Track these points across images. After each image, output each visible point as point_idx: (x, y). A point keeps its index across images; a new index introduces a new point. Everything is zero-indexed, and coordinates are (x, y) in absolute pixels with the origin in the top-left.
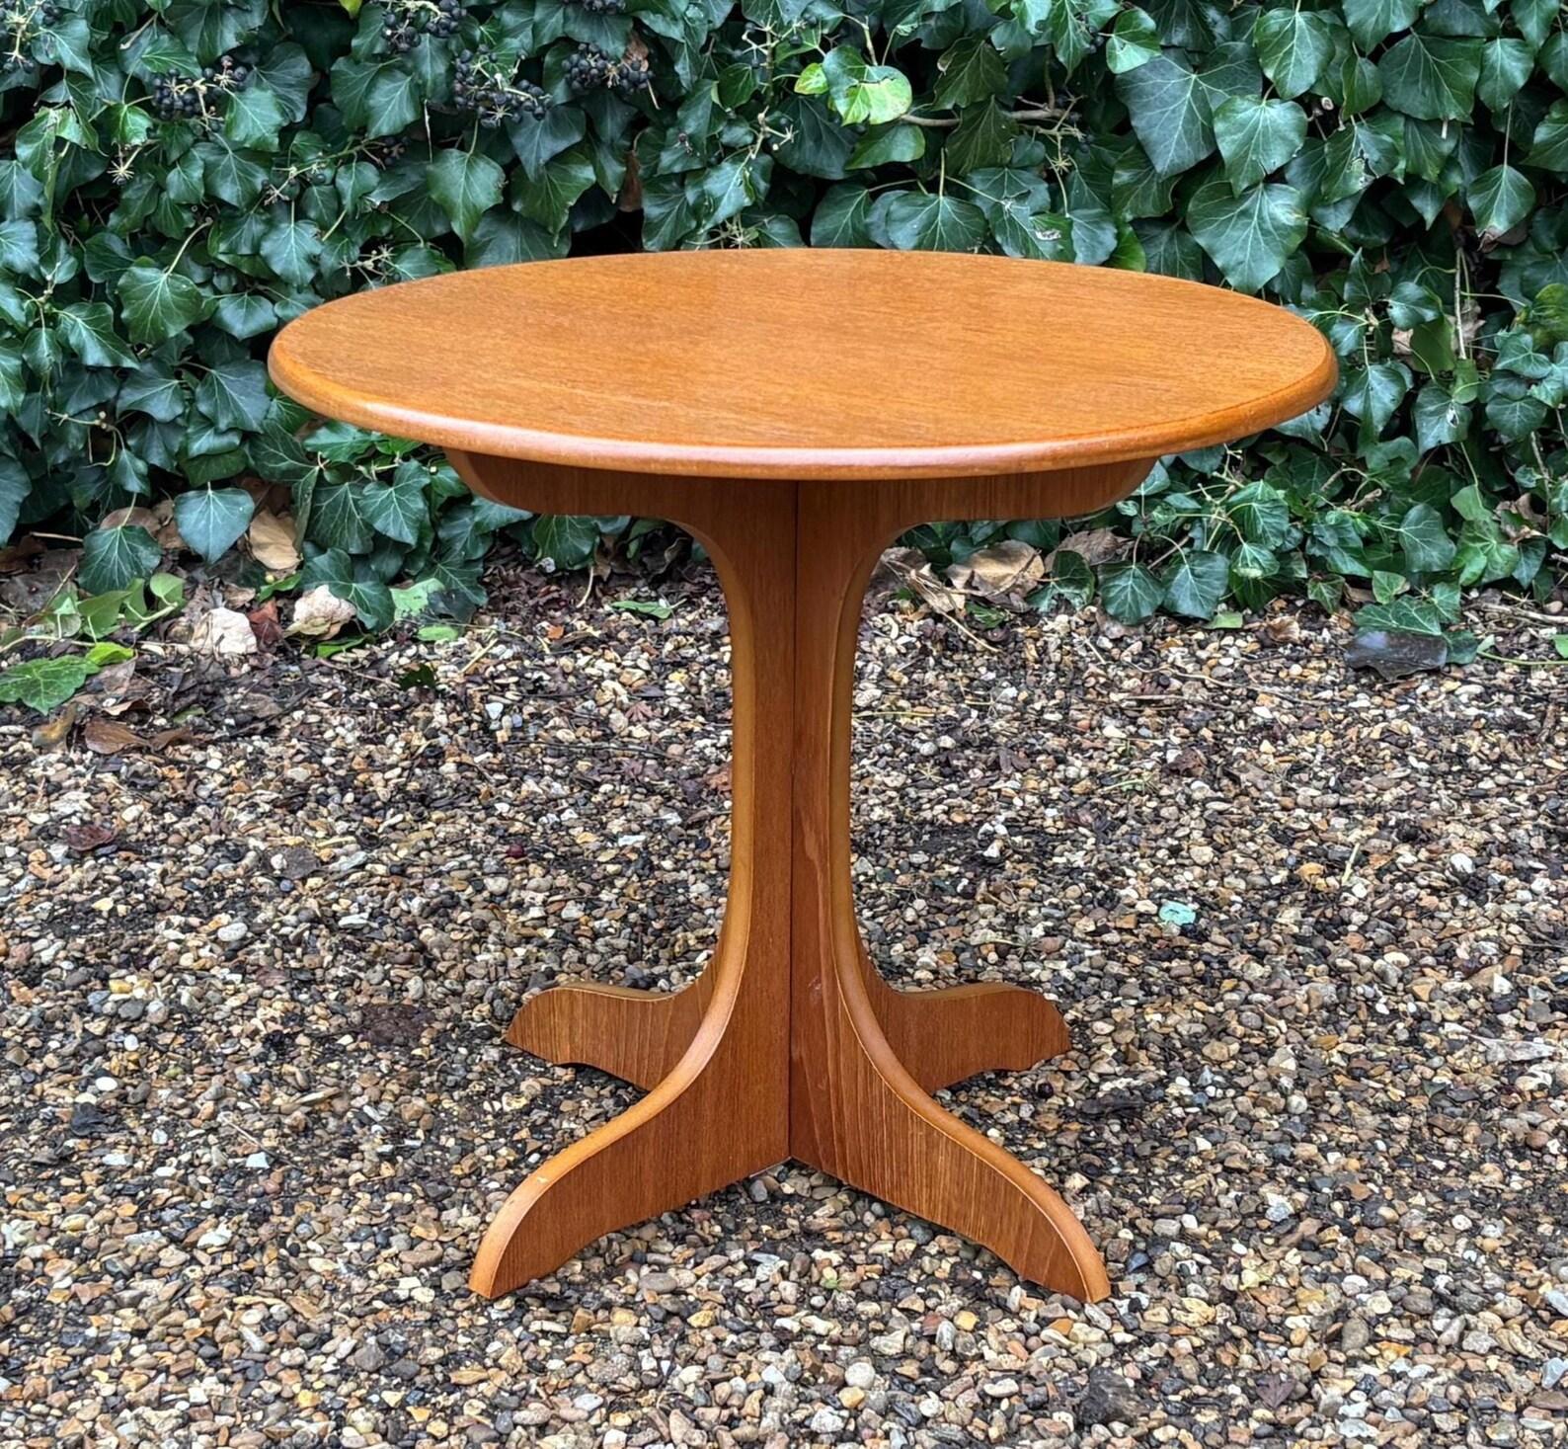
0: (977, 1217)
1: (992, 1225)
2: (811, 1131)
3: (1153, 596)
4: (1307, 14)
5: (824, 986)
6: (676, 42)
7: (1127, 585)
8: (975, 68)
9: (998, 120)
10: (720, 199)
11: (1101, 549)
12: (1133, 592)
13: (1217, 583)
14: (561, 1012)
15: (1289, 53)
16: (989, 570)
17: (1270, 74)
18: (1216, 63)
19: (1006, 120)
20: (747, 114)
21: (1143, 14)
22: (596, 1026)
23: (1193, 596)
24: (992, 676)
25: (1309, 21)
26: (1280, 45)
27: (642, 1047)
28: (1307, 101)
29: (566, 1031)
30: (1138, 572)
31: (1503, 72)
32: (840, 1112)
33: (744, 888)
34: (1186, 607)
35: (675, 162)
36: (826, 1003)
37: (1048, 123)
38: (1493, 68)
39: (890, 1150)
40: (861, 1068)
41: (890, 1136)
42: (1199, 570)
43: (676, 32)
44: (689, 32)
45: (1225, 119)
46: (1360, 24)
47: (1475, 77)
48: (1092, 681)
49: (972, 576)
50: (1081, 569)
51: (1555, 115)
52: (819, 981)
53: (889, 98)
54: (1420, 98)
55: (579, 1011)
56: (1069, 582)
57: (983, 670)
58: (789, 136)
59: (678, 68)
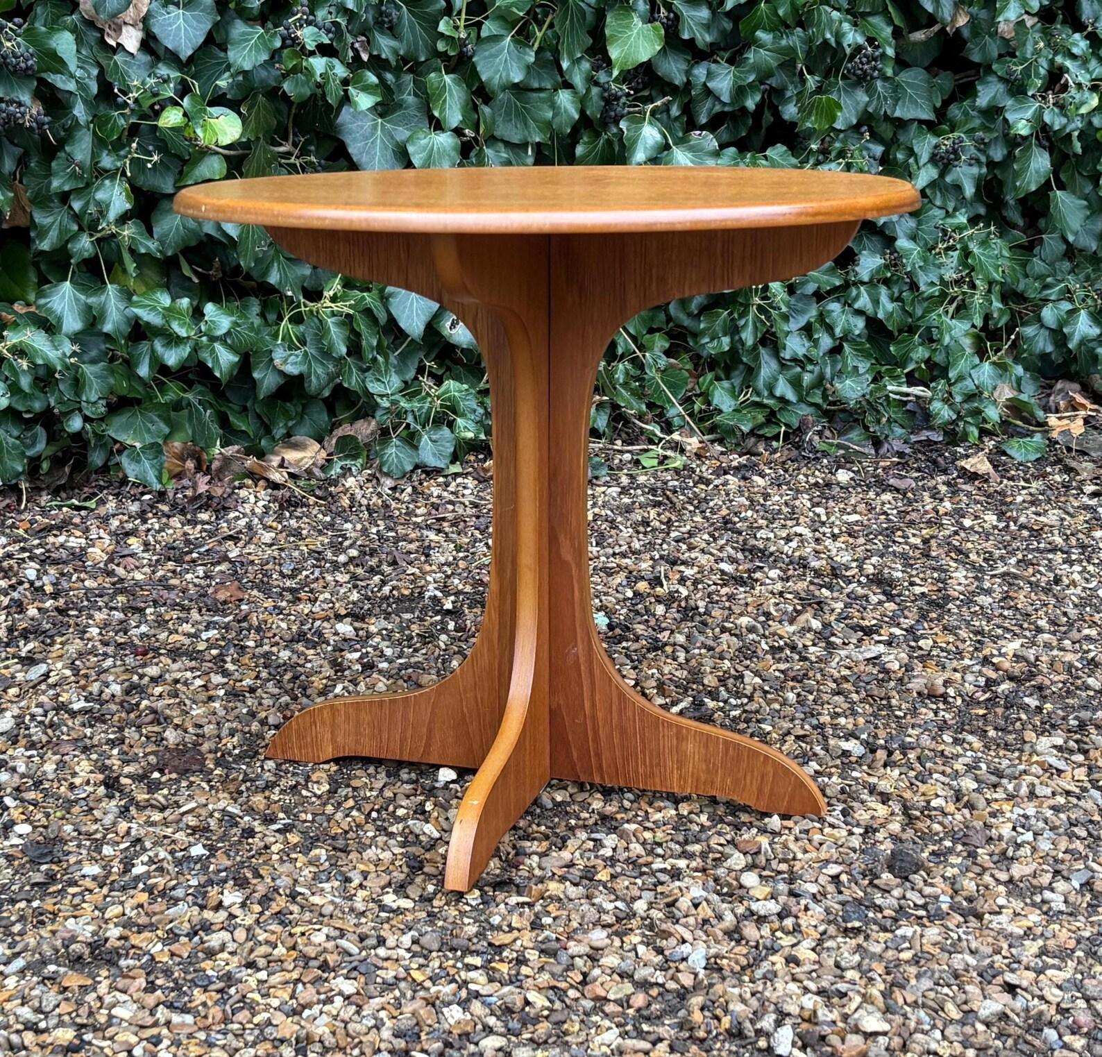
0: (723, 780)
1: (736, 782)
2: (569, 754)
3: (411, 456)
4: (452, 76)
5: (580, 649)
6: (71, 93)
7: (394, 452)
8: (258, 113)
9: (265, 151)
10: (108, 206)
11: (369, 432)
12: (397, 456)
13: (448, 445)
14: (323, 723)
15: (445, 101)
16: (291, 456)
17: (436, 114)
18: (394, 111)
19: (271, 151)
20: (117, 146)
21: (369, 74)
22: (358, 723)
23: (434, 455)
24: (328, 519)
25: (454, 80)
26: (440, 96)
27: (404, 731)
28: (458, 132)
29: (328, 736)
30: (398, 443)
31: (566, 111)
32: (596, 733)
33: (531, 586)
34: (432, 462)
35: (63, 184)
36: (582, 660)
37: (288, 155)
38: (559, 107)
39: (643, 752)
40: (615, 700)
41: (643, 741)
42: (434, 437)
43: (71, 86)
44: (82, 86)
45: (414, 144)
46: (490, 79)
47: (550, 114)
48: (397, 513)
49: (283, 460)
50: (357, 447)
51: (585, 139)
52: (576, 646)
53: (227, 128)
54: (514, 130)
55: (340, 719)
56: (347, 457)
57: (320, 516)
58: (156, 158)
59: (76, 112)
